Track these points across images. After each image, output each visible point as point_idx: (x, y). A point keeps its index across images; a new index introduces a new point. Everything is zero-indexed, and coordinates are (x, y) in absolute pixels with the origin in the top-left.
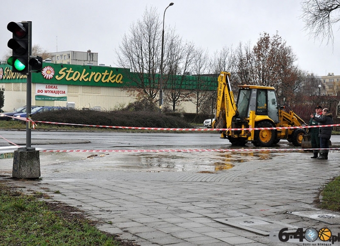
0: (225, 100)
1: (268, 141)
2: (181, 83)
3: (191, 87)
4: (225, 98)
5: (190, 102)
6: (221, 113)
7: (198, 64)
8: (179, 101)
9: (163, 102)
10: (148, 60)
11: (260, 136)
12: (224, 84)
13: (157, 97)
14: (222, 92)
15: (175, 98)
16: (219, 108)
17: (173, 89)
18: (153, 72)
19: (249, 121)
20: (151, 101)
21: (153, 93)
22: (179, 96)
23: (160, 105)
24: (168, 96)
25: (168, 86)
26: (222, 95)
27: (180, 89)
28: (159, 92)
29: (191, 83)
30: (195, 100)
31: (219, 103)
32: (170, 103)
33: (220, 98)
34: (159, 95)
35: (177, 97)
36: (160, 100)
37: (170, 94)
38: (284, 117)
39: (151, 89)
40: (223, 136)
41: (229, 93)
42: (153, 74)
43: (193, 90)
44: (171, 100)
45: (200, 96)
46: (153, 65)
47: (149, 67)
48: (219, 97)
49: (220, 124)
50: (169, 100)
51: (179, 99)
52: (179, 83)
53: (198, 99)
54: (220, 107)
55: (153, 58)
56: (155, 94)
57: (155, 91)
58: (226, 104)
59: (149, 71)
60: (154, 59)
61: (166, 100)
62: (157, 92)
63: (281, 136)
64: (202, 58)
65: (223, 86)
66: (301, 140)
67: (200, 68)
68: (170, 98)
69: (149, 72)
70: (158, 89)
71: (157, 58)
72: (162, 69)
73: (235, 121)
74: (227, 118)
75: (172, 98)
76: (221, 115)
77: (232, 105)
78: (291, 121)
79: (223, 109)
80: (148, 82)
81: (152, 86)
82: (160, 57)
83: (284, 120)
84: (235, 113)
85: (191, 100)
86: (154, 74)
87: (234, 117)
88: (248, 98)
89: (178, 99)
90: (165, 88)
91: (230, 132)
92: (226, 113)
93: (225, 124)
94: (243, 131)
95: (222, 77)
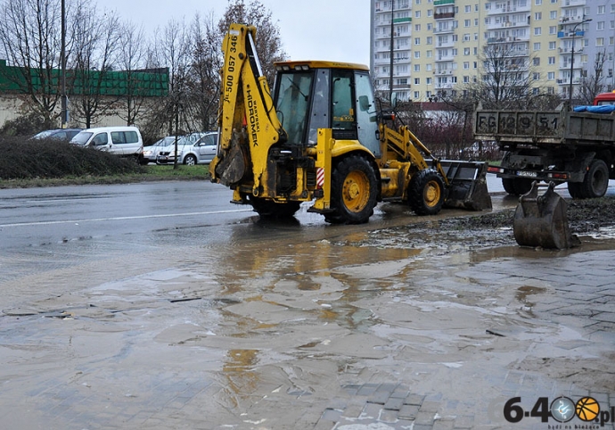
0: (246, 100)
1: (361, 208)
2: (99, 84)
3: (115, 91)
4: (246, 95)
5: (116, 117)
6: (237, 136)
7: (127, 50)
8: (97, 116)
9: (68, 117)
10: (38, 43)
11: (344, 196)
12: (241, 56)
13: (58, 109)
14: (235, 81)
15: (90, 109)
16: (227, 124)
17: (85, 94)
18: (47, 64)
19: (315, 156)
20: (47, 116)
21: (49, 103)
22: (96, 107)
23: (63, 123)
24: (77, 106)
25: (76, 90)
26: (235, 87)
27: (97, 96)
28: (60, 99)
29: (115, 83)
30: (124, 113)
31: (229, 110)
32: (81, 120)
33: (232, 95)
34: (60, 106)
35: (93, 109)
36: (64, 115)
37: (80, 104)
38: (390, 142)
39: (46, 95)
40: (238, 198)
41: (258, 82)
42: (47, 67)
43: (119, 96)
44: (82, 114)
45: (132, 106)
46: (48, 53)
47: (40, 56)
48: (226, 93)
49: (235, 168)
50: (79, 114)
51: (98, 112)
52: (96, 84)
53: (129, 112)
54: (231, 121)
55: (46, 40)
56: (54, 105)
57: (53, 98)
58: (248, 113)
59: (41, 63)
60: (49, 40)
61: (73, 113)
62: (56, 100)
63: (388, 191)
64: (133, 39)
65: (239, 62)
66: (431, 199)
67: (131, 57)
68: (79, 111)
69: (41, 65)
70: (57, 95)
71: (53, 40)
72: (63, 58)
73: (277, 158)
74: (254, 150)
75: (85, 109)
76: (236, 143)
77: (268, 113)
78: (403, 152)
79: (239, 125)
80: (39, 83)
81: (47, 89)
82: (59, 38)
83: (389, 150)
84: (277, 135)
85: (117, 114)
86: (49, 69)
87: (273, 146)
88: (307, 94)
89: (94, 111)
90: (71, 94)
91: (265, 187)
92: (251, 137)
93: (250, 166)
94: (300, 183)
95: (234, 38)
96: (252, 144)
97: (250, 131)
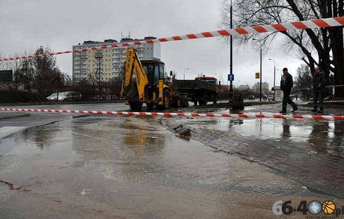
12: (134, 57)
14: (131, 65)
16: (128, 78)
31: (128, 74)
33: (129, 69)
41: (140, 66)
49: (132, 93)
65: (132, 59)
66: (179, 103)
73: (147, 89)
77: (144, 75)
84: (148, 82)
91: (144, 98)
92: (137, 83)
93: (137, 92)
94: (154, 97)
95: (131, 52)
96: (138, 85)
97: (137, 80)
